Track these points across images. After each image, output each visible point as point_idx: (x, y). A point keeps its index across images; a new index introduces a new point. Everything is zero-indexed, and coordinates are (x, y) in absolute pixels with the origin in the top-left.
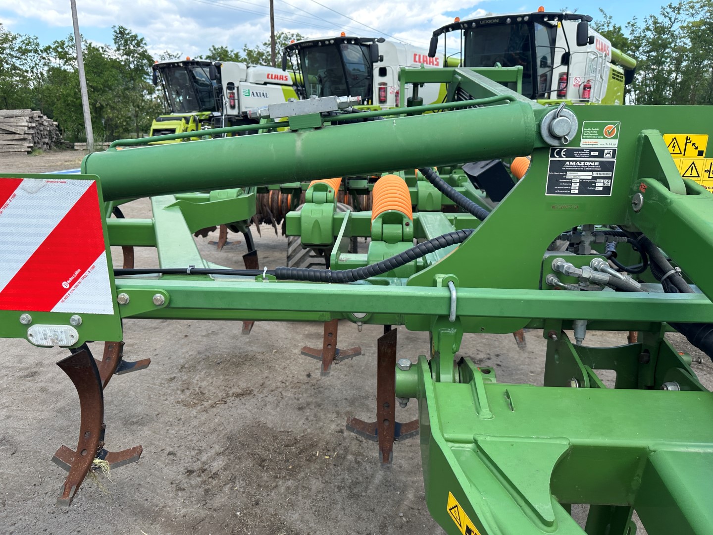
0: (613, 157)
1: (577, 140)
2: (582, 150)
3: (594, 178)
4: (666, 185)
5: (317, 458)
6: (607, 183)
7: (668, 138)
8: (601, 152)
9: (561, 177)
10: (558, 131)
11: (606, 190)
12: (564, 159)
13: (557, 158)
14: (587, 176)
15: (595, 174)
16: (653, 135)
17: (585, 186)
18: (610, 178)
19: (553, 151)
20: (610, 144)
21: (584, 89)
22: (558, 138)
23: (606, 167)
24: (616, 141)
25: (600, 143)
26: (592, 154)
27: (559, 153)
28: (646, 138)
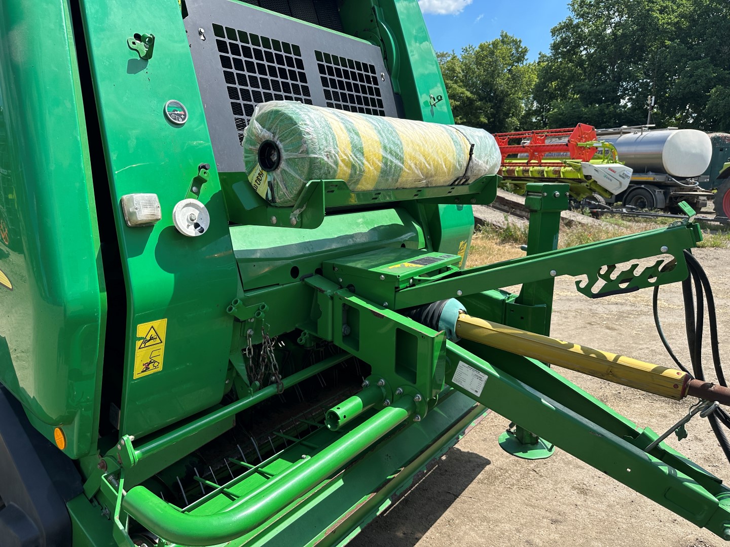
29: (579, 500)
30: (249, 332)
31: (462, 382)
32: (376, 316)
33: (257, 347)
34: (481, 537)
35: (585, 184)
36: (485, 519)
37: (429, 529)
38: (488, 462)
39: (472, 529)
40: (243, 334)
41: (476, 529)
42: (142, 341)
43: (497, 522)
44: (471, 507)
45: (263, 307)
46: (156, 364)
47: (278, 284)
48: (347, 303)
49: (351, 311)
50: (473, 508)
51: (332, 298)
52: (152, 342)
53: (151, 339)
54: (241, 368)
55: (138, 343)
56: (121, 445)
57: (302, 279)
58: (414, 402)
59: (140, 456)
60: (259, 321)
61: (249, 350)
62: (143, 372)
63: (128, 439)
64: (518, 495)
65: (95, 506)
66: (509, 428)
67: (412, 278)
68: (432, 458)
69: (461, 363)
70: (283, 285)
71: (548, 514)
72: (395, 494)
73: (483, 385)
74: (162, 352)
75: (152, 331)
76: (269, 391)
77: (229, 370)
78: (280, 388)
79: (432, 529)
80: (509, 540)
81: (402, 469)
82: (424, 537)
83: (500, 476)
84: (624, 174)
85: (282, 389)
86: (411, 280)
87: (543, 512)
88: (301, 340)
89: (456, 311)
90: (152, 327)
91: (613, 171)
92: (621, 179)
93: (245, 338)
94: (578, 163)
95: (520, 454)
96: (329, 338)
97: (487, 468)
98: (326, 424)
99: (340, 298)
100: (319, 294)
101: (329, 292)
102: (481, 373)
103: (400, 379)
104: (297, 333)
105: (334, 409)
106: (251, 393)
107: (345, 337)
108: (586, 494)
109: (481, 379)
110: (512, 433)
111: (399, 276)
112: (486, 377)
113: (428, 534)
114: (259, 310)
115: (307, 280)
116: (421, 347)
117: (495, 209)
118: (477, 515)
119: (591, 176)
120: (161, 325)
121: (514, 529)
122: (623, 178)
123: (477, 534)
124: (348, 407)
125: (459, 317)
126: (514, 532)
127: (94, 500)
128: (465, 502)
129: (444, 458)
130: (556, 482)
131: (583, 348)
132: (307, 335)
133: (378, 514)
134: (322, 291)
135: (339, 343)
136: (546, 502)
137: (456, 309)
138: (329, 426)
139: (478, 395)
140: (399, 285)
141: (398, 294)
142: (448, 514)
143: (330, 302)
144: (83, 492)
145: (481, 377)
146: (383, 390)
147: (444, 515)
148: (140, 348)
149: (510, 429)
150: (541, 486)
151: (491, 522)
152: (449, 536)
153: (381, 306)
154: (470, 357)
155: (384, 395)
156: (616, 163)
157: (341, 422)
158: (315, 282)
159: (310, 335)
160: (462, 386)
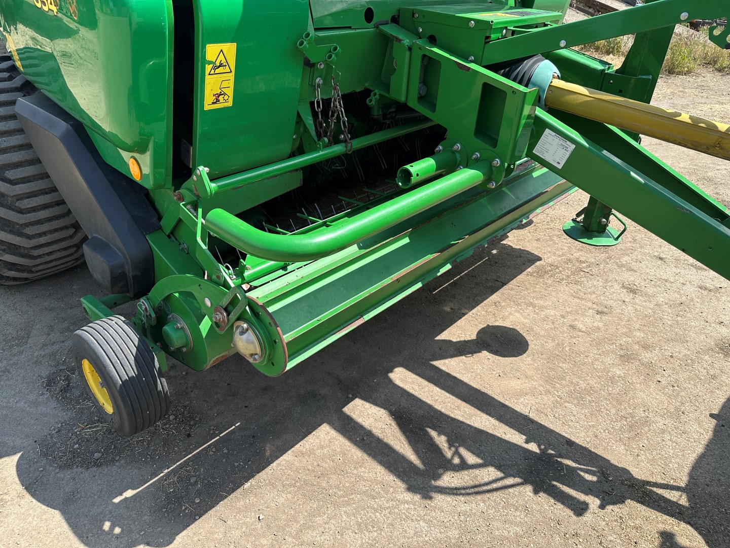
29: (628, 298)
30: (318, 80)
31: (545, 152)
32: (461, 68)
33: (327, 102)
34: (525, 318)
36: (531, 304)
37: (475, 307)
38: (539, 259)
39: (516, 311)
40: (312, 83)
41: (521, 311)
42: (211, 65)
43: (542, 308)
44: (518, 294)
45: (335, 49)
46: (226, 97)
47: (350, 28)
48: (428, 54)
49: (430, 64)
50: (519, 295)
51: (410, 49)
52: (221, 70)
53: (221, 65)
54: (309, 121)
55: (208, 68)
56: (197, 175)
57: (377, 27)
58: (491, 166)
59: (216, 189)
60: (329, 67)
61: (318, 103)
62: (213, 103)
63: (203, 170)
64: (567, 289)
65: (173, 241)
66: (575, 217)
67: (506, 28)
68: (494, 235)
69: (547, 131)
70: (355, 29)
71: (595, 306)
72: (455, 261)
73: (567, 156)
74: (231, 84)
75: (221, 57)
76: (338, 149)
77: (297, 123)
78: (349, 148)
79: (478, 308)
80: (553, 323)
81: (466, 237)
82: (470, 313)
83: (550, 271)
85: (350, 150)
86: (505, 31)
87: (590, 304)
88: (371, 101)
89: (550, 74)
90: (221, 51)
93: (314, 87)
95: (585, 240)
96: (402, 99)
97: (538, 263)
98: (397, 181)
99: (420, 48)
100: (395, 43)
101: (406, 42)
102: (568, 142)
103: (479, 143)
104: (367, 93)
105: (408, 167)
106: (320, 148)
107: (421, 98)
108: (635, 293)
109: (566, 149)
110: (578, 222)
111: (492, 22)
112: (574, 146)
113: (474, 311)
114: (330, 52)
115: (381, 27)
116: (510, 104)
117: (578, 11)
118: (524, 301)
120: (230, 49)
121: (559, 315)
123: (522, 316)
124: (421, 167)
125: (551, 82)
126: (558, 317)
127: (171, 236)
128: (512, 289)
129: (494, 252)
130: (606, 281)
131: (691, 118)
132: (377, 96)
133: (439, 274)
134: (399, 40)
135: (413, 103)
136: (594, 296)
137: (550, 71)
138: (400, 184)
139: (560, 167)
140: (490, 34)
141: (487, 45)
142: (495, 297)
143: (408, 53)
144: (160, 228)
145: (567, 146)
146: (458, 156)
147: (491, 298)
148: (209, 74)
149: (576, 219)
150: (590, 283)
151: (537, 308)
152: (494, 314)
153: (466, 59)
154: (559, 124)
155: (458, 162)
157: (414, 179)
158: (391, 29)
159: (380, 95)
160: (543, 157)
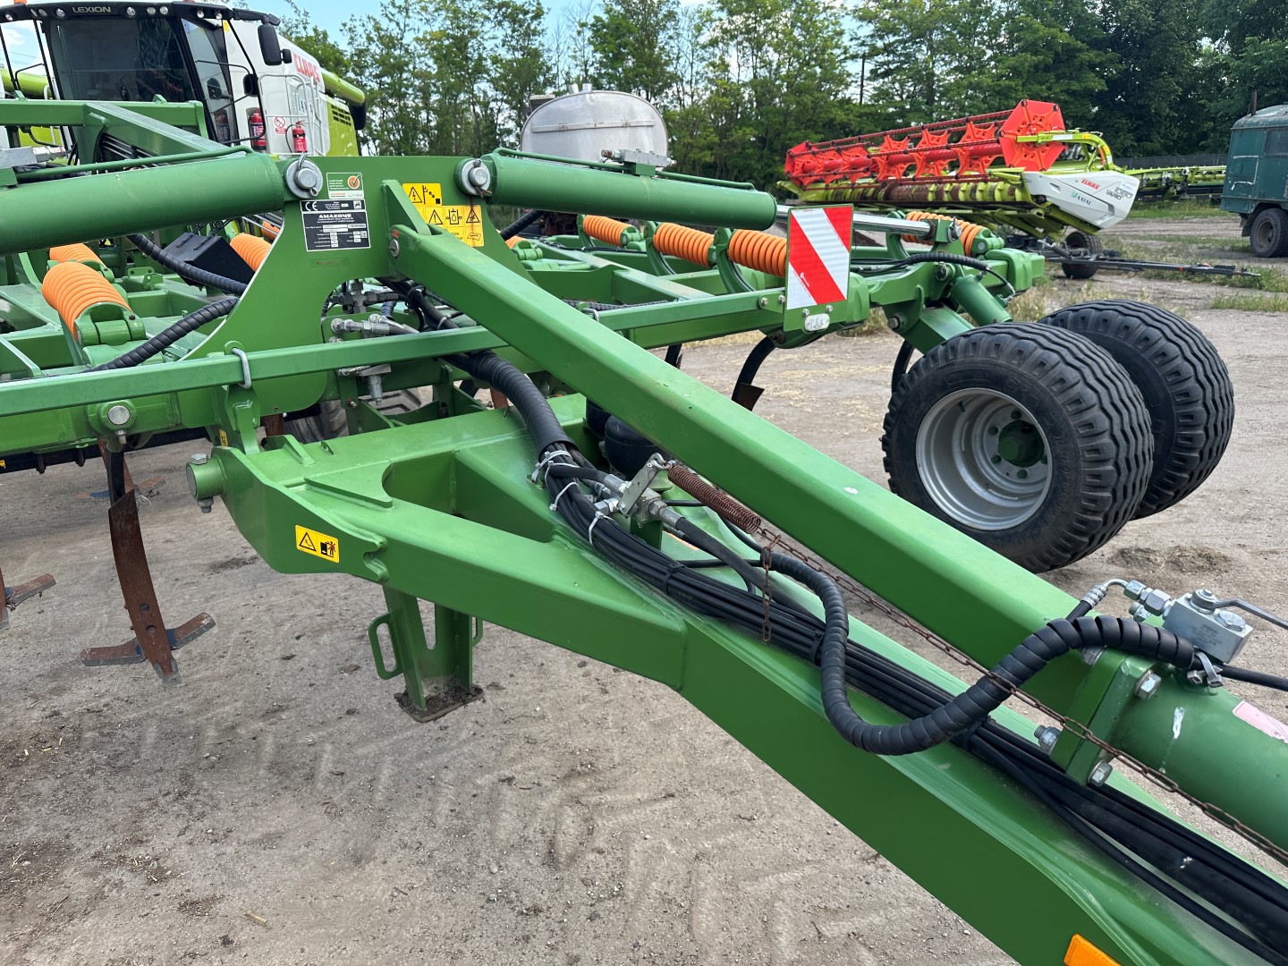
0: (363, 208)
1: (324, 193)
2: (332, 202)
3: (350, 230)
4: (414, 229)
5: (28, 757)
6: (364, 234)
7: (407, 187)
8: (351, 203)
9: (318, 231)
10: (306, 183)
11: (364, 242)
12: (317, 212)
13: (310, 212)
14: (343, 228)
15: (350, 226)
16: (392, 184)
17: (344, 239)
18: (366, 229)
19: (304, 204)
20: (357, 195)
21: (295, 136)
22: (307, 190)
23: (359, 218)
24: (362, 192)
25: (348, 195)
26: (343, 205)
27: (310, 206)
28: (388, 187)
35: (1034, 212)
84: (1118, 189)
91: (1093, 186)
92: (1112, 200)
94: (1017, 173)
119: (1045, 197)
122: (1117, 197)
156: (1108, 169)
